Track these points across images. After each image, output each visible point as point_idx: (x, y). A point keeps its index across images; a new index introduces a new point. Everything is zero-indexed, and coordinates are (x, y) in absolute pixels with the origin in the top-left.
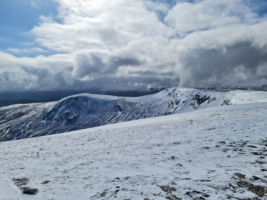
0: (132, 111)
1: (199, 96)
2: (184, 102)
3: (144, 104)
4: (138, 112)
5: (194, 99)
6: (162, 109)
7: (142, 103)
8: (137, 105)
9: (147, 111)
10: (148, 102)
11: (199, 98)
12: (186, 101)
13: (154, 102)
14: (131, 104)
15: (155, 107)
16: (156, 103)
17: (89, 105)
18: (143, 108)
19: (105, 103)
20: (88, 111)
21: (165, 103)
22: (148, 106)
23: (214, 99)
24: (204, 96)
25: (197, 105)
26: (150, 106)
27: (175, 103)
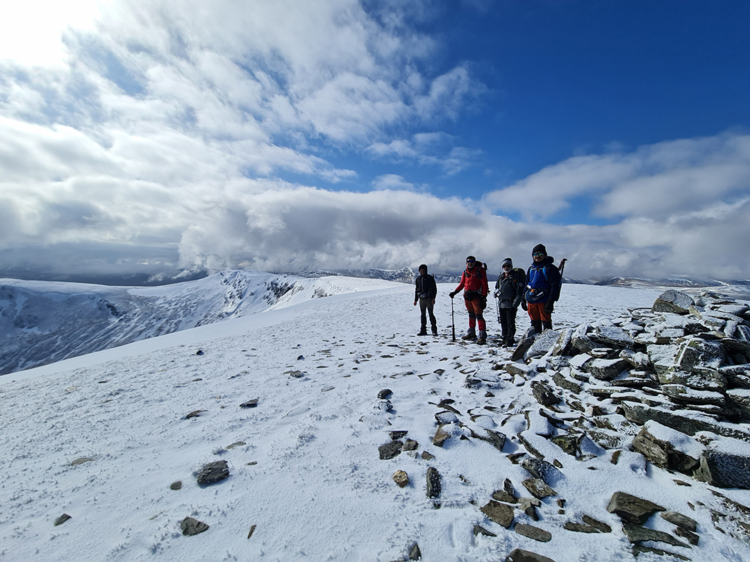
0: (146, 314)
1: (276, 284)
2: (252, 294)
3: (174, 300)
4: (160, 316)
5: (268, 289)
6: (213, 307)
7: (169, 299)
8: (158, 302)
9: (182, 311)
10: (184, 295)
11: (276, 288)
12: (256, 292)
13: (197, 296)
14: (141, 301)
15: (198, 304)
16: (200, 297)
17: (19, 308)
18: (172, 307)
19: (71, 300)
20: (16, 320)
21: (219, 296)
22: (184, 304)
23: (301, 288)
24: (284, 284)
25: (273, 298)
26: (188, 303)
27: (237, 297)
